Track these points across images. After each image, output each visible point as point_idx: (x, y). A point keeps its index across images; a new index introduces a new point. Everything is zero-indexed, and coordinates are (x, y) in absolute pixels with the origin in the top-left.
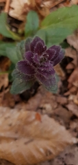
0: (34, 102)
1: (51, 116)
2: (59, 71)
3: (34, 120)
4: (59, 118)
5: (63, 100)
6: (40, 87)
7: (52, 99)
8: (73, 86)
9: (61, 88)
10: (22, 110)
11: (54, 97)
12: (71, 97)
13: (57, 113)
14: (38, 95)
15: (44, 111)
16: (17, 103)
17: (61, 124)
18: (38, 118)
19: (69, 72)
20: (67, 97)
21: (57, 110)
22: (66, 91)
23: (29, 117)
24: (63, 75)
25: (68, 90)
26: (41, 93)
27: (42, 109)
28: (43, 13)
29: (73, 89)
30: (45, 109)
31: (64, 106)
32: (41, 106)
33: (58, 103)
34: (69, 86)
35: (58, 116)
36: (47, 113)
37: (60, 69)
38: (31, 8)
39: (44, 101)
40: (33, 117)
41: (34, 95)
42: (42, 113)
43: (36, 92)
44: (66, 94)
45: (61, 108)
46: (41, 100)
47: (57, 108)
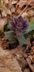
0: (13, 51)
1: (18, 60)
3: (10, 58)
4: (21, 63)
5: (26, 56)
6: (18, 46)
7: (21, 53)
8: (33, 51)
9: (27, 50)
10: (7, 52)
12: (30, 56)
14: (16, 49)
16: (7, 48)
17: (21, 66)
18: (12, 58)
19: (33, 45)
21: (21, 59)
22: (29, 53)
24: (30, 45)
26: (18, 48)
27: (15, 56)
29: (32, 53)
30: (16, 56)
31: (25, 59)
32: (16, 54)
33: (23, 56)
34: (31, 51)
35: (21, 62)
36: (16, 58)
37: (30, 42)
38: (27, 17)
39: (17, 52)
40: (10, 57)
41: (14, 48)
42: (14, 57)
43: (16, 47)
45: (23, 59)
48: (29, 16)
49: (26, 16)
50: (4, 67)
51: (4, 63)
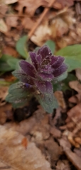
0: (25, 126)
1: (39, 146)
2: (61, 101)
3: (19, 145)
4: (47, 152)
5: (57, 133)
6: (37, 112)
7: (46, 128)
8: (71, 121)
9: (58, 120)
10: (11, 129)
11: (48, 126)
12: (66, 133)
13: (46, 146)
14: (33, 119)
15: (33, 139)
16: (8, 121)
17: (47, 159)
18: (25, 144)
19: (71, 105)
20: (63, 131)
21: (47, 142)
22: (62, 125)
23: (15, 138)
24: (65, 107)
25: (66, 124)
26: (36, 118)
27: (32, 136)
28: (60, 44)
29: (71, 125)
30: (35, 137)
31: (56, 140)
32: (32, 132)
33: (51, 135)
34: (67, 120)
35: (46, 149)
36: (35, 142)
37: (63, 99)
39: (36, 127)
40: (20, 141)
41: (28, 118)
42: (30, 140)
43: (31, 115)
44: (62, 128)
45: (52, 141)
46: (34, 126)
47: (48, 139)
48: (55, 35)
49: (47, 35)
50: (9, 167)
51: (7, 159)
